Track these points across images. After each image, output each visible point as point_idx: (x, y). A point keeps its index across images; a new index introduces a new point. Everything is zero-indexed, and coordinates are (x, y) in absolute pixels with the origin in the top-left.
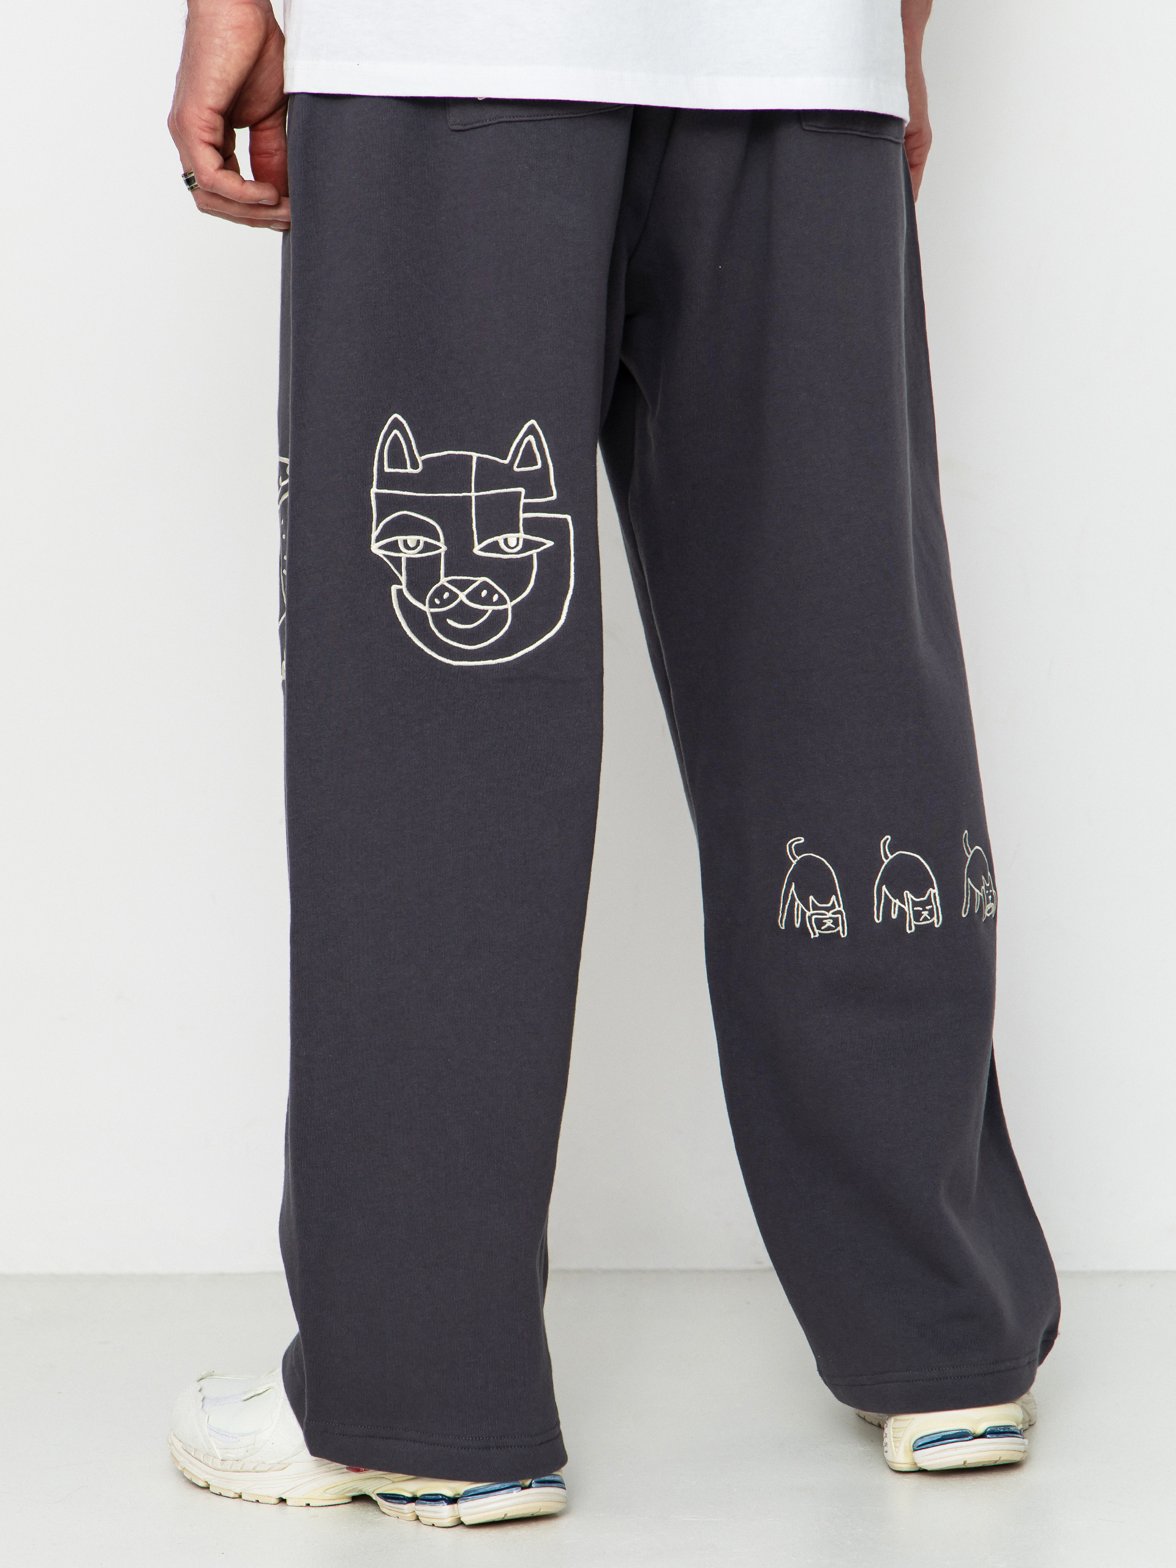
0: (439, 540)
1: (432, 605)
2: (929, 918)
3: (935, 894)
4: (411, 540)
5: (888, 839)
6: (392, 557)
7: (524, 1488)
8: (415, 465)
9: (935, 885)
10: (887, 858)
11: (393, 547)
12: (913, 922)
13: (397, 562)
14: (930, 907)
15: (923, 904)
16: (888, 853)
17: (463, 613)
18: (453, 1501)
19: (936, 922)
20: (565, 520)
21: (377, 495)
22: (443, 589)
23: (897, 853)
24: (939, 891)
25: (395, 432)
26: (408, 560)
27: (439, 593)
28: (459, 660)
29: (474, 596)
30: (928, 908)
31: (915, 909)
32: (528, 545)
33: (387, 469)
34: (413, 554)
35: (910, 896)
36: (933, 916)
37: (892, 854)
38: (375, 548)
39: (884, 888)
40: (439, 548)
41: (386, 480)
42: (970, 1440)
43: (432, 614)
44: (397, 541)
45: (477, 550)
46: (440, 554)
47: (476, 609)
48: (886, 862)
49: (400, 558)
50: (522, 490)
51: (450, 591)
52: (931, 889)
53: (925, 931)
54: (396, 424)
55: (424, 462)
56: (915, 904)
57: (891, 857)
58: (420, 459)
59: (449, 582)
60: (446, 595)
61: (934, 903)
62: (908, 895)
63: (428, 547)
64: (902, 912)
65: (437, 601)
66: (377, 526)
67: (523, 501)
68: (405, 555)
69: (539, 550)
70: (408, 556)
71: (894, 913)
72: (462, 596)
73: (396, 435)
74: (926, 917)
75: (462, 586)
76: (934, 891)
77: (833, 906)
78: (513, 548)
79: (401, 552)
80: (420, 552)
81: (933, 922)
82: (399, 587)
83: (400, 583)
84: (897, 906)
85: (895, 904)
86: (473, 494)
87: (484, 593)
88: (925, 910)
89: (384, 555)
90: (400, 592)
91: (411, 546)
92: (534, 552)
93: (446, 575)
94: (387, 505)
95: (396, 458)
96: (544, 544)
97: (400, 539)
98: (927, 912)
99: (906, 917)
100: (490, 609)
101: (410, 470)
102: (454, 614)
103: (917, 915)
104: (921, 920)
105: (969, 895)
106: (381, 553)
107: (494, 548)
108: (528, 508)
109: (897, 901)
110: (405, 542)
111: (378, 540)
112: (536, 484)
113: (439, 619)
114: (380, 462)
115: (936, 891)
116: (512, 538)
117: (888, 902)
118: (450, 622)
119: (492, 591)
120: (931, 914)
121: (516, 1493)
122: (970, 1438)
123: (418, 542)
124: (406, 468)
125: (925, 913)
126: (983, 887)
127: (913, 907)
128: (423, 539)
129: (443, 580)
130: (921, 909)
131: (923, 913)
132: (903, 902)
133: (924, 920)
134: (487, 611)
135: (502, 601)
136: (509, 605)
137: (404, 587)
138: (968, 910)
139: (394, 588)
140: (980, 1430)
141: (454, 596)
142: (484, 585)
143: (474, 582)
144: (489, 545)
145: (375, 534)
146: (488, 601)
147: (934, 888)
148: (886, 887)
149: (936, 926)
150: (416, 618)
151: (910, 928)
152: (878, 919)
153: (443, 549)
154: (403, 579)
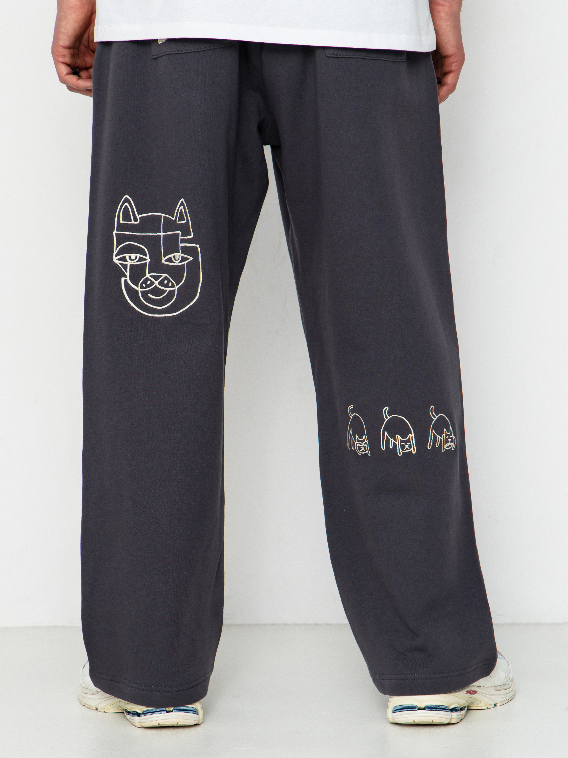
0: (146, 256)
1: (142, 287)
2: (409, 449)
3: (412, 437)
4: (133, 256)
5: (387, 409)
6: (123, 264)
7: (168, 712)
8: (136, 220)
9: (413, 432)
10: (387, 417)
11: (124, 259)
12: (401, 451)
13: (125, 266)
14: (410, 443)
15: (406, 442)
16: (387, 415)
17: (156, 291)
18: (138, 715)
19: (413, 451)
20: (197, 247)
21: (116, 234)
22: (147, 279)
23: (392, 416)
24: (414, 436)
25: (126, 204)
26: (131, 265)
27: (145, 281)
28: (153, 314)
29: (161, 283)
30: (408, 444)
31: (402, 444)
32: (183, 259)
33: (121, 222)
34: (134, 263)
35: (399, 437)
36: (411, 448)
37: (389, 417)
38: (115, 259)
39: (386, 433)
40: (146, 260)
41: (121, 227)
42: (416, 710)
43: (141, 291)
44: (126, 256)
45: (163, 261)
46: (146, 263)
47: (162, 289)
48: (387, 420)
49: (127, 265)
50: (179, 232)
51: (151, 281)
52: (410, 434)
53: (408, 455)
54: (127, 200)
55: (140, 218)
56: (401, 442)
57: (389, 418)
58: (138, 217)
59: (150, 276)
60: (149, 283)
61: (411, 441)
62: (398, 437)
63: (141, 259)
64: (395, 445)
65: (144, 285)
66: (116, 249)
67: (180, 238)
68: (129, 263)
69: (187, 262)
70: (131, 264)
71: (391, 445)
72: (156, 283)
73: (126, 206)
74: (407, 448)
75: (156, 278)
76: (412, 435)
77: (364, 441)
78: (177, 260)
79: (127, 261)
80: (137, 262)
81: (411, 451)
82: (126, 278)
83: (126, 277)
84: (392, 442)
85: (392, 441)
86: (162, 234)
87: (166, 282)
88: (406, 445)
89: (119, 263)
90: (126, 281)
91: (132, 259)
92: (185, 262)
93: (149, 273)
94: (121, 239)
95: (126, 217)
96: (188, 259)
97: (127, 256)
98: (408, 446)
99: (397, 447)
100: (168, 289)
101: (133, 222)
102: (151, 292)
103: (403, 447)
104: (405, 449)
105: (432, 438)
106: (117, 262)
107: (170, 260)
108: (183, 241)
109: (392, 440)
110: (130, 257)
111: (116, 256)
112: (185, 230)
113: (144, 294)
114: (119, 219)
115: (413, 435)
116: (177, 255)
117: (388, 440)
118: (150, 295)
119: (169, 281)
120: (410, 448)
121: (163, 714)
122: (416, 709)
123: (136, 257)
124: (131, 221)
125: (407, 446)
126: (444, 435)
127: (400, 443)
128: (139, 255)
129: (148, 275)
130: (404, 444)
131: (405, 446)
132: (395, 440)
133: (406, 450)
134: (167, 290)
135: (173, 286)
136: (176, 287)
137: (128, 279)
138: (431, 445)
139: (123, 279)
140: (423, 706)
141: (152, 283)
142: (166, 278)
143: (162, 276)
144: (168, 259)
145: (115, 253)
146: (167, 286)
147: (412, 434)
148: (387, 432)
149: (413, 453)
150: (133, 294)
151: (400, 454)
152: (384, 448)
153: (149, 260)
154: (128, 274)
